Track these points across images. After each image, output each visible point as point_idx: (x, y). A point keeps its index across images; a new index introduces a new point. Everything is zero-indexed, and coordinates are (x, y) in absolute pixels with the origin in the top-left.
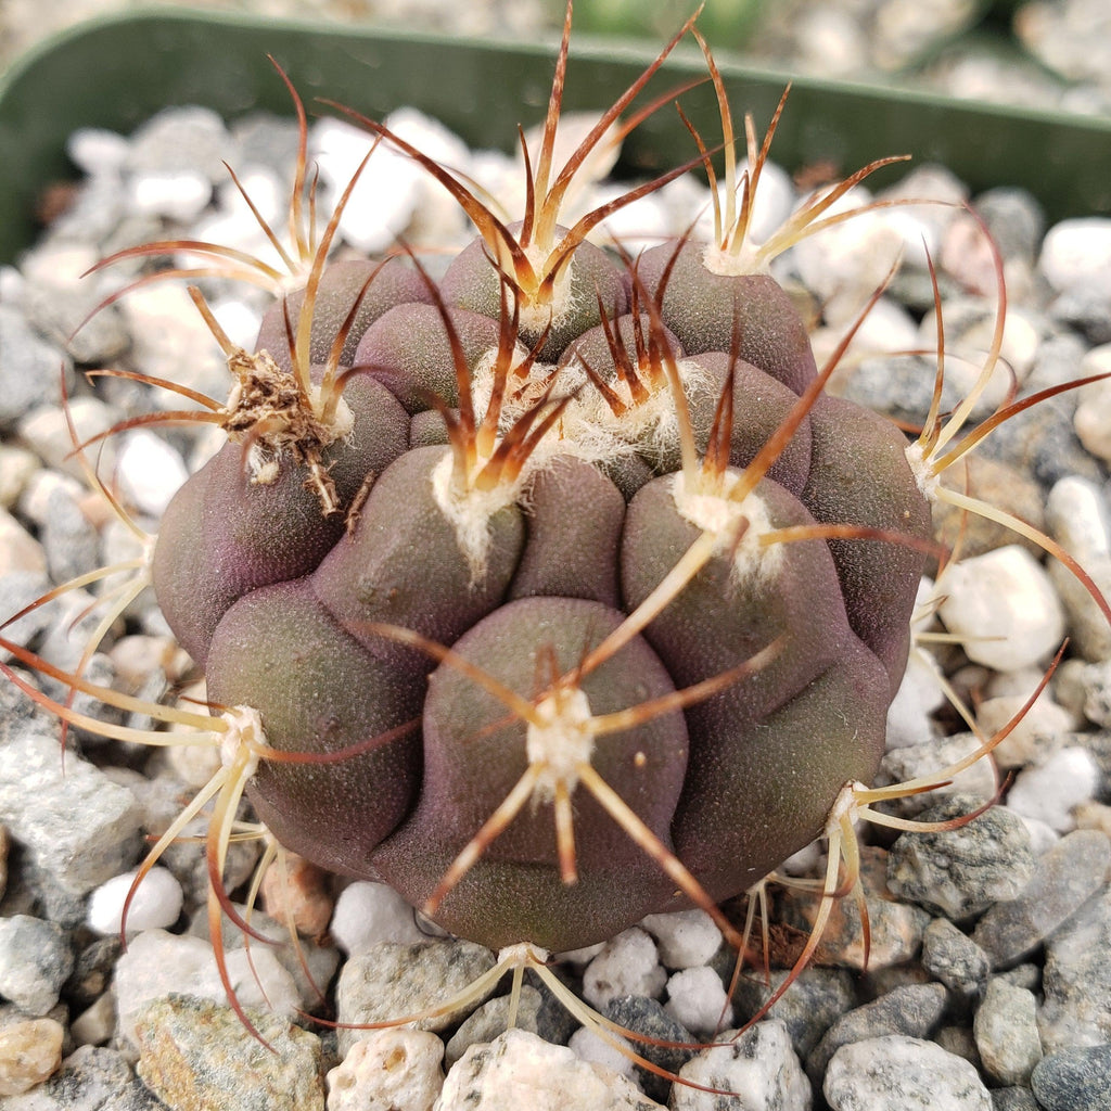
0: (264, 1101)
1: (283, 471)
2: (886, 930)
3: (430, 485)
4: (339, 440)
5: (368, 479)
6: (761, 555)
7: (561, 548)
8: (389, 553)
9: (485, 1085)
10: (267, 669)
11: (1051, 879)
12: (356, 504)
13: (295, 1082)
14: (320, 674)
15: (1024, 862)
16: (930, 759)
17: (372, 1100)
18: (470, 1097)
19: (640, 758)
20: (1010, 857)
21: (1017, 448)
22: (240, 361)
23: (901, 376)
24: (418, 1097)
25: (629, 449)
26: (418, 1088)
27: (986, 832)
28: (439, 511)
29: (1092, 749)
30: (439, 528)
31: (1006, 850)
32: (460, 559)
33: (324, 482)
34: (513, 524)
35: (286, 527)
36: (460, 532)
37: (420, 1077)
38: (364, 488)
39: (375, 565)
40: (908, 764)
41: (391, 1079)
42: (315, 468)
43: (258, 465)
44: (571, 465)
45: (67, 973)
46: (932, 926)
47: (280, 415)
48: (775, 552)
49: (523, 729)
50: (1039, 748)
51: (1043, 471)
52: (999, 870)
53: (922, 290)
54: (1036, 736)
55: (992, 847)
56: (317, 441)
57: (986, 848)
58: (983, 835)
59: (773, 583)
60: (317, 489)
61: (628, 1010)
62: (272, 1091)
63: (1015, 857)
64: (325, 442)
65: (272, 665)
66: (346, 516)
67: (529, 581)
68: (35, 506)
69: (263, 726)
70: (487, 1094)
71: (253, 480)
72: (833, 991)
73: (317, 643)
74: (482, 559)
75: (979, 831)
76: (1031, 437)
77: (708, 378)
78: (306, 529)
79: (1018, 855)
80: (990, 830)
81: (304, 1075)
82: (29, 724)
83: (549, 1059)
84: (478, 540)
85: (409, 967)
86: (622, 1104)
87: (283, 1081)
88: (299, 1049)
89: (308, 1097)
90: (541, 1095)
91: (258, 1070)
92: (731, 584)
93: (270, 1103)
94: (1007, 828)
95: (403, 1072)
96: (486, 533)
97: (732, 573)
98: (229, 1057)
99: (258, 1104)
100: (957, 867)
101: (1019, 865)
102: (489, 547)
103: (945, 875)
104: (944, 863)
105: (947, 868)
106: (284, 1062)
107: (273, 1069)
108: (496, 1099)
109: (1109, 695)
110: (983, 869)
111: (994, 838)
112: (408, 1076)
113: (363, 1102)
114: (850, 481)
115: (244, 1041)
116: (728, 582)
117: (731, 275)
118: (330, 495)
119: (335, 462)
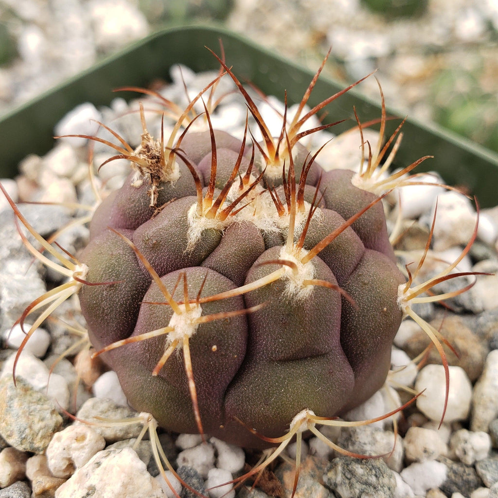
0: (25, 429)
1: (144, 184)
2: (311, 493)
3: (189, 208)
4: (169, 182)
5: (172, 200)
6: (302, 288)
7: (226, 252)
8: (161, 226)
9: (105, 462)
12: (162, 207)
13: (41, 428)
14: (116, 264)
16: (368, 433)
17: (64, 449)
18: (97, 463)
19: (214, 348)
20: (380, 487)
21: (485, 330)
22: (145, 137)
24: (82, 457)
25: (277, 230)
26: (84, 454)
27: (374, 472)
28: (187, 219)
29: (451, 469)
30: (183, 225)
31: (379, 484)
32: (185, 240)
33: (154, 194)
34: (214, 236)
35: (135, 206)
36: (190, 229)
37: (87, 450)
38: (169, 202)
39: (154, 229)
41: (75, 445)
42: (154, 187)
43: (136, 179)
44: (249, 226)
47: (148, 161)
48: (309, 289)
49: (172, 313)
50: (424, 455)
51: (492, 344)
52: (371, 490)
53: (479, 251)
54: (425, 448)
55: (373, 479)
56: (159, 178)
57: (370, 478)
58: (372, 472)
59: (302, 302)
60: (150, 195)
61: (187, 472)
62: (30, 427)
63: (382, 489)
64: (162, 179)
65: (101, 253)
66: (155, 209)
68: (85, 188)
69: (87, 274)
70: (103, 465)
71: (132, 184)
73: (121, 252)
74: (193, 243)
75: (371, 470)
76: (494, 327)
77: (322, 217)
78: (141, 210)
79: (383, 490)
80: (376, 472)
81: (46, 428)
83: (134, 463)
84: (195, 235)
85: (111, 411)
87: (37, 426)
88: (51, 419)
89: (43, 437)
90: (123, 475)
91: (31, 417)
92: (284, 294)
93: (27, 431)
94: (385, 475)
95: (81, 445)
96: (200, 234)
97: (286, 290)
98: (23, 407)
99: (22, 429)
100: (353, 480)
101: (381, 493)
102: (199, 240)
103: (347, 481)
104: (349, 476)
105: (349, 479)
106: (42, 420)
107: (36, 420)
108: (105, 469)
109: (468, 446)
110: (364, 486)
111: (376, 476)
112: (83, 447)
113: (61, 449)
114: (365, 284)
115: (33, 404)
116: (283, 293)
117: (360, 188)
118: (154, 199)
119: (163, 188)
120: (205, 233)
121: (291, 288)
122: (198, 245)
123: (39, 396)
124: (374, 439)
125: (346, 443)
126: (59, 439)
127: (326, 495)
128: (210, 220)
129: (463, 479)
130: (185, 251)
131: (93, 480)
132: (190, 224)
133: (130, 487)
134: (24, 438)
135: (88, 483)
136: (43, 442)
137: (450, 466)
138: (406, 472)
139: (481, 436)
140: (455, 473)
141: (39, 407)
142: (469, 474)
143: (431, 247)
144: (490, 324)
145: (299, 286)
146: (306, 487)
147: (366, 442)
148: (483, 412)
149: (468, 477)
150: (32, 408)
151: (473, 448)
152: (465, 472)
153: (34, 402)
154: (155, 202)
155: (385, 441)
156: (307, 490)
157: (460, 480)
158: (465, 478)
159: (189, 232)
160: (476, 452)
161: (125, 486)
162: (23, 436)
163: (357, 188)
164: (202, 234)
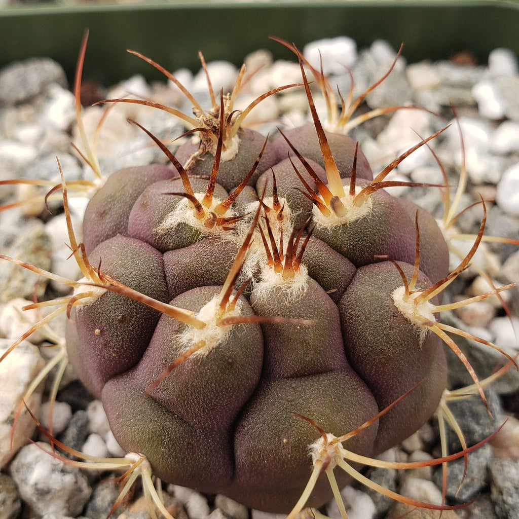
5: (203, 176)
13: (16, 287)
32: (161, 220)
33: (192, 159)
34: (185, 235)
36: (172, 213)
42: (197, 153)
60: (190, 157)
74: (166, 228)
84: (171, 222)
89: (10, 294)
92: (177, 337)
96: (176, 223)
97: (182, 335)
102: (172, 229)
116: (177, 335)
117: (395, 304)
118: (189, 164)
119: (203, 160)
120: (182, 226)
121: (185, 337)
122: (168, 232)
128: (193, 218)
130: (155, 229)
132: (176, 208)
145: (193, 342)
154: (188, 167)
159: (170, 214)
163: (393, 301)
164: (179, 225)
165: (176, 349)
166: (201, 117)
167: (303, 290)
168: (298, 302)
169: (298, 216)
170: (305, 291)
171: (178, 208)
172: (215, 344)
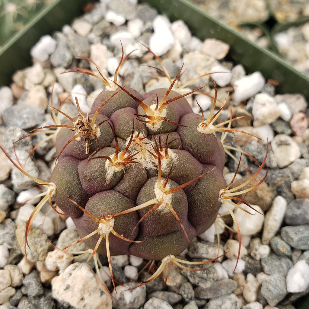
0: (34, 252)
2: (175, 279)
3: (106, 160)
5: (97, 150)
6: (165, 207)
7: (126, 185)
8: (92, 170)
9: (74, 273)
10: (61, 179)
11: (218, 287)
12: (92, 154)
13: (42, 251)
14: (71, 185)
15: (210, 282)
16: (205, 249)
17: (54, 263)
18: (70, 274)
19: (122, 235)
20: (208, 279)
21: (276, 182)
22: (80, 116)
23: (259, 150)
25: (154, 168)
26: (63, 265)
28: (105, 167)
29: (248, 262)
30: (103, 171)
31: (208, 277)
32: (105, 179)
33: (87, 147)
34: (119, 175)
35: (78, 151)
36: (107, 173)
37: (65, 263)
38: (96, 151)
39: (88, 171)
40: (199, 247)
41: (59, 261)
42: (87, 144)
45: (12, 203)
46: (186, 283)
47: (82, 132)
50: (233, 257)
51: (279, 190)
52: (204, 281)
54: (234, 254)
55: (205, 275)
57: (203, 275)
59: (166, 214)
62: (36, 251)
64: (91, 139)
65: (62, 179)
66: (89, 156)
67: (117, 188)
69: (56, 190)
70: (73, 275)
72: (160, 284)
73: (73, 179)
74: (109, 180)
76: (281, 181)
78: (82, 153)
79: (210, 280)
80: (207, 271)
81: (44, 250)
82: (26, 147)
83: (88, 275)
84: (110, 176)
85: (76, 238)
86: (98, 290)
87: (40, 250)
88: (46, 245)
89: (43, 255)
90: (83, 281)
91: (36, 245)
93: (35, 253)
94: (211, 273)
95: (62, 260)
98: (31, 240)
99: (33, 252)
100: (195, 276)
101: (209, 282)
102: (112, 178)
103: (192, 275)
104: (193, 273)
105: (194, 274)
106: (41, 246)
107: (39, 247)
108: (74, 277)
109: (257, 253)
110: (200, 279)
111: (206, 273)
112: (63, 262)
113: (52, 262)
114: (201, 194)
115: (36, 238)
117: (202, 133)
118: (88, 150)
119: (92, 144)
120: (115, 174)
121: (160, 208)
122: (111, 180)
123: (39, 232)
124: (208, 252)
125: (193, 251)
126: (51, 256)
127: (183, 279)
128: (117, 168)
129: (253, 267)
130: (105, 184)
131: (69, 282)
132: (106, 170)
133: (87, 286)
134: (34, 256)
135: (66, 283)
136: (43, 258)
137: (247, 260)
138: (224, 264)
139: (264, 248)
140: (250, 264)
141: (39, 239)
142: (257, 264)
143: (252, 125)
144: (279, 179)
145: (164, 207)
146: (172, 276)
147: (204, 253)
148: (267, 234)
149: (256, 265)
150: (36, 240)
151: (259, 254)
152: (255, 263)
153: (37, 237)
154: (88, 152)
155: (213, 253)
156: (173, 277)
157: (252, 267)
158: (255, 266)
159: (106, 175)
160: (261, 255)
161: (84, 286)
162: (34, 255)
163: (200, 133)
164: (113, 175)
165: (159, 214)
166: (79, 130)
167: (176, 156)
168: (179, 162)
169: (144, 133)
170: (177, 156)
171: (107, 170)
172: (171, 201)
